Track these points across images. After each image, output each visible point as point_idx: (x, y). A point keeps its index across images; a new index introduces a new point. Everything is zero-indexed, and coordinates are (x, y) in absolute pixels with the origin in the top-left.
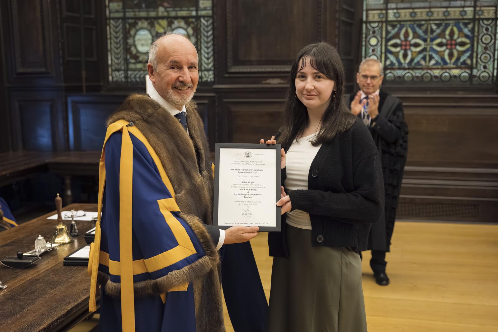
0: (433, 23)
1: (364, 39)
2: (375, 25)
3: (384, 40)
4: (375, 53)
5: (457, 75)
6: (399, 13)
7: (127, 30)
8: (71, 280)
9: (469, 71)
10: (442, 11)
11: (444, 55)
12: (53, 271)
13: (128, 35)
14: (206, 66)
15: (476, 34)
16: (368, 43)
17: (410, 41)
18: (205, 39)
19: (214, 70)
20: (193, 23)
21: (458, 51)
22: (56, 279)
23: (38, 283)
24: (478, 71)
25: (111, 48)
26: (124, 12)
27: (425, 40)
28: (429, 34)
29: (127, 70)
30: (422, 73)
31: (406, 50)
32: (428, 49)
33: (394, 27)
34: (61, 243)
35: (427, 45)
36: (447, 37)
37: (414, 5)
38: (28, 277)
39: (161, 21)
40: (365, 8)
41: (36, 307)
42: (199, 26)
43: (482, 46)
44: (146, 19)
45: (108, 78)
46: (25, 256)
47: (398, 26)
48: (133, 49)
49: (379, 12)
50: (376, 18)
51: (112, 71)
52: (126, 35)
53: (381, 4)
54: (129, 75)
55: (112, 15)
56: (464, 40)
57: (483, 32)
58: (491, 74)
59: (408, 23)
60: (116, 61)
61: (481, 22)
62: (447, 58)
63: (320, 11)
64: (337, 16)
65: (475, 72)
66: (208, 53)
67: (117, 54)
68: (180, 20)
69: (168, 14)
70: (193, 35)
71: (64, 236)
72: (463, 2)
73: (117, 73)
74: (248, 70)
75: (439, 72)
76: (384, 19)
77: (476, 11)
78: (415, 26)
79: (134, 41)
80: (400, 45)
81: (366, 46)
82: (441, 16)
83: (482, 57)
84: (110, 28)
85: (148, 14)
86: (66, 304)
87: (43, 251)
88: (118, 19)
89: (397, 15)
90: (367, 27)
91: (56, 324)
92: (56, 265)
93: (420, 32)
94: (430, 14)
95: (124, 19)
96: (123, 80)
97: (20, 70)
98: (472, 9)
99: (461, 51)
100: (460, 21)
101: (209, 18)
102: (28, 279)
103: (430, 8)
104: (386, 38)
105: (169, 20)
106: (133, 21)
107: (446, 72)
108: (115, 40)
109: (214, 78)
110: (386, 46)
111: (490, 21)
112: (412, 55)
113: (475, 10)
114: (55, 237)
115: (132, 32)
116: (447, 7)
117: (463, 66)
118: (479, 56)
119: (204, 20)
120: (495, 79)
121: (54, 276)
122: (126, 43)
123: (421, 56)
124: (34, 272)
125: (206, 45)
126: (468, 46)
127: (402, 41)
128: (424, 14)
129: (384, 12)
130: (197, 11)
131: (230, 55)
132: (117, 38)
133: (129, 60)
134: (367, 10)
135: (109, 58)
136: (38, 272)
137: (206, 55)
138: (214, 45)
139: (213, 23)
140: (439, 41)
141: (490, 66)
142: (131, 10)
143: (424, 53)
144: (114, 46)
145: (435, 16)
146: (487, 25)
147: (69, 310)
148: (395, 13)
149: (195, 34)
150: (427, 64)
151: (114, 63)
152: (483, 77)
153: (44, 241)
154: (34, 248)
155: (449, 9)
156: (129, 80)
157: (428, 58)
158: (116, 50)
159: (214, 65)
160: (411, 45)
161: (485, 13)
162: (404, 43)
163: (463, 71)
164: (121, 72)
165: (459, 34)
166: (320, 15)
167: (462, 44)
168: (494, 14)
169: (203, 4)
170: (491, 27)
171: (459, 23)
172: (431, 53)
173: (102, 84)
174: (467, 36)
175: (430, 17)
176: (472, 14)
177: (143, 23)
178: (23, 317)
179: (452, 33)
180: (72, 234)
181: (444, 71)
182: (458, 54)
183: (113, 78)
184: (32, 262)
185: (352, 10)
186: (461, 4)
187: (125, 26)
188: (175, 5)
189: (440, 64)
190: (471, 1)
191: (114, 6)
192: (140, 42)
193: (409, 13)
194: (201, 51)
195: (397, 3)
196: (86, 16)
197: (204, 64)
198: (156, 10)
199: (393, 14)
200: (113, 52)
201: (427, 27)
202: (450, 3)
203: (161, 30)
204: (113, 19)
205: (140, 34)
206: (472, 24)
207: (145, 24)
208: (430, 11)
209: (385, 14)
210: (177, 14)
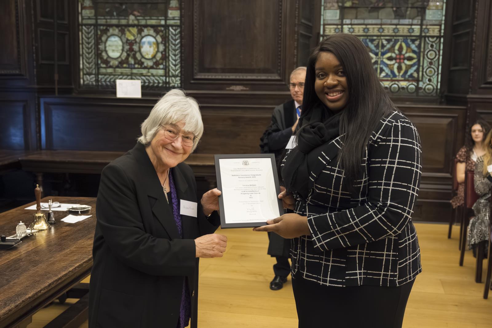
0: (384, 39)
5: (405, 87)
6: (353, 28)
7: (98, 36)
8: (51, 260)
9: (416, 84)
10: (392, 28)
11: (393, 68)
12: (34, 253)
13: (100, 41)
14: (173, 72)
15: (422, 50)
18: (173, 46)
19: (181, 77)
20: (162, 31)
21: (406, 64)
22: (37, 258)
23: (21, 262)
24: (424, 83)
25: (83, 53)
26: (96, 19)
27: (376, 54)
28: (380, 48)
29: (98, 74)
32: (379, 62)
34: (40, 229)
36: (397, 52)
37: (367, 21)
38: (12, 257)
39: (131, 29)
40: (322, 23)
41: (21, 280)
42: (167, 35)
43: (428, 61)
44: (117, 26)
45: (80, 81)
46: (8, 239)
48: (104, 54)
49: (335, 27)
50: (332, 32)
51: (84, 74)
52: (98, 41)
53: (337, 20)
54: (100, 79)
55: (85, 22)
56: (411, 55)
57: (428, 48)
58: (435, 87)
59: (362, 38)
60: (88, 65)
61: (427, 39)
62: (396, 70)
63: (281, 25)
64: (296, 29)
65: (421, 84)
66: (175, 60)
67: (89, 59)
68: (149, 28)
69: (139, 22)
70: (162, 43)
71: (43, 223)
72: (411, 20)
73: (88, 76)
74: (213, 77)
75: (389, 84)
77: (423, 29)
78: (368, 40)
79: (105, 47)
82: (391, 33)
83: (428, 71)
84: (82, 33)
85: (119, 22)
86: (48, 278)
87: (23, 235)
88: (91, 25)
89: (352, 30)
91: (39, 294)
92: (36, 248)
93: (372, 46)
94: (381, 30)
95: (96, 25)
96: (94, 83)
98: (419, 27)
99: (409, 65)
100: (408, 38)
101: (176, 28)
102: (12, 258)
103: (381, 24)
105: (139, 28)
106: (105, 28)
107: (395, 84)
108: (87, 45)
109: (181, 83)
111: (435, 39)
113: (421, 28)
114: (34, 224)
115: (104, 39)
116: (396, 25)
117: (410, 79)
118: (425, 70)
119: (172, 29)
120: (438, 91)
121: (35, 257)
122: (98, 49)
124: (17, 253)
125: (174, 52)
126: (415, 61)
128: (376, 30)
129: (340, 27)
130: (166, 20)
131: (196, 62)
132: (88, 43)
133: (100, 64)
134: (324, 25)
135: (81, 62)
136: (20, 253)
137: (174, 62)
138: (181, 52)
139: (180, 32)
140: (389, 55)
141: (434, 79)
142: (102, 18)
143: (376, 66)
144: (85, 50)
145: (386, 33)
146: (432, 42)
147: (51, 283)
148: (349, 28)
149: (163, 42)
151: (85, 67)
152: (428, 89)
153: (25, 226)
154: (15, 233)
155: (398, 27)
156: (100, 84)
157: (379, 71)
158: (87, 55)
159: (181, 72)
161: (430, 31)
163: (411, 83)
164: (93, 76)
165: (407, 50)
166: (281, 28)
167: (410, 59)
168: (438, 32)
169: (171, 14)
170: (436, 44)
171: (407, 39)
172: (381, 66)
173: (73, 86)
174: (414, 52)
175: (381, 33)
176: (419, 31)
177: (114, 30)
178: (10, 288)
179: (401, 49)
180: (49, 222)
181: (393, 83)
182: (406, 68)
183: (84, 81)
184: (14, 244)
185: (310, 24)
186: (409, 22)
187: (97, 33)
188: (146, 14)
189: (389, 76)
190: (418, 19)
191: (87, 13)
192: (110, 48)
193: (362, 29)
194: (168, 58)
195: (351, 20)
196: (59, 22)
197: (171, 70)
198: (127, 18)
199: (348, 29)
200: (85, 57)
201: (379, 42)
202: (399, 21)
203: (131, 38)
204: (85, 25)
205: (110, 41)
206: (419, 40)
207: (116, 31)
208: (381, 28)
209: (340, 29)
210: (146, 22)
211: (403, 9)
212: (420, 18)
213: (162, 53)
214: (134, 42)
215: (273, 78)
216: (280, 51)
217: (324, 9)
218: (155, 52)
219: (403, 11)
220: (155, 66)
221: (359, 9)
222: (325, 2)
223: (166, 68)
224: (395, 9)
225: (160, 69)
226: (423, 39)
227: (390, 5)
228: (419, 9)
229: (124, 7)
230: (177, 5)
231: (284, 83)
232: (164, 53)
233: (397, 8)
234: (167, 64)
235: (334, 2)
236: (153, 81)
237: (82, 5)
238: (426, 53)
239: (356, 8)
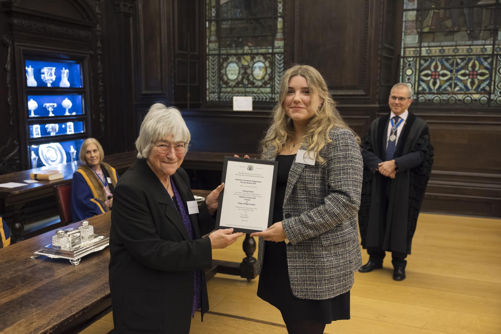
0: (458, 58)
1: (401, 70)
2: (411, 59)
3: (417, 71)
4: (410, 81)
5: (477, 99)
6: (430, 50)
7: (221, 63)
9: (488, 96)
10: (466, 48)
11: (467, 83)
13: (222, 67)
15: (494, 66)
16: (404, 73)
17: (439, 72)
18: (278, 70)
20: (269, 58)
21: (478, 80)
24: (495, 96)
25: (209, 77)
26: (220, 50)
27: (451, 71)
28: (455, 66)
29: (220, 92)
30: (448, 98)
31: (435, 79)
32: (454, 78)
33: (426, 61)
35: (453, 75)
36: (470, 69)
37: (443, 44)
39: (246, 57)
40: (403, 46)
42: (274, 60)
43: (499, 76)
44: (235, 55)
45: (206, 99)
47: (430, 60)
48: (225, 77)
49: (414, 49)
50: (412, 54)
51: (209, 93)
52: (220, 67)
53: (416, 43)
54: (221, 96)
55: (211, 53)
56: (484, 71)
59: (438, 58)
60: (212, 86)
61: (499, 57)
62: (469, 85)
63: (366, 49)
64: (380, 52)
65: (492, 97)
67: (213, 81)
68: (260, 56)
69: (252, 51)
70: (269, 67)
72: (484, 41)
73: (212, 94)
75: (463, 96)
76: (418, 55)
77: (495, 49)
78: (443, 60)
79: (226, 72)
80: (431, 75)
81: (403, 75)
82: (465, 52)
83: (499, 85)
84: (209, 61)
85: (237, 52)
88: (215, 55)
89: (429, 51)
90: (404, 61)
93: (447, 65)
94: (456, 51)
96: (217, 100)
97: (144, 92)
98: (491, 46)
99: (481, 80)
100: (481, 56)
101: (281, 55)
103: (456, 46)
104: (419, 69)
105: (252, 56)
106: (226, 57)
107: (468, 96)
108: (212, 70)
110: (419, 76)
112: (440, 83)
113: (494, 48)
115: (225, 65)
116: (470, 46)
117: (482, 92)
118: (496, 84)
119: (278, 55)
122: (220, 73)
123: (448, 83)
125: (279, 74)
126: (487, 76)
127: (432, 72)
128: (451, 51)
129: (418, 49)
130: (273, 49)
132: (213, 69)
133: (221, 85)
134: (405, 48)
135: (208, 83)
139: (284, 58)
140: (463, 72)
142: (224, 49)
143: (451, 81)
144: (211, 75)
145: (460, 52)
148: (427, 50)
149: (271, 66)
150: (453, 90)
151: (210, 87)
155: (472, 47)
156: (221, 100)
157: (453, 86)
158: (212, 78)
160: (439, 75)
162: (434, 73)
163: (483, 95)
164: (216, 94)
165: (480, 67)
166: (366, 52)
167: (482, 74)
169: (277, 44)
171: (480, 58)
172: (456, 81)
173: (201, 102)
174: (486, 68)
175: (456, 53)
176: (492, 51)
177: (233, 58)
179: (474, 66)
181: (467, 95)
182: (479, 82)
183: (209, 98)
185: (392, 48)
186: (482, 42)
187: (220, 60)
188: (257, 45)
189: (463, 90)
190: (491, 40)
191: (213, 46)
192: (230, 72)
193: (438, 50)
194: (274, 78)
195: (429, 43)
196: (192, 53)
197: (276, 89)
198: (243, 48)
199: (425, 51)
200: (210, 80)
201: (453, 61)
202: (473, 42)
203: (246, 64)
204: (211, 55)
205: (230, 67)
206: (491, 58)
207: (234, 59)
208: (456, 49)
209: (419, 51)
210: (258, 51)
211: (477, 32)
212: (492, 39)
213: (269, 75)
214: (247, 67)
215: (359, 93)
216: (365, 71)
217: (405, 35)
218: (264, 74)
219: (477, 34)
220: (263, 86)
221: (436, 34)
222: (405, 29)
223: (273, 87)
224: (469, 32)
225: (267, 87)
226: (495, 57)
227: (465, 29)
228: (492, 31)
229: (241, 40)
230: (282, 37)
231: (368, 97)
232: (271, 75)
233: (471, 31)
234: (273, 84)
235: (414, 29)
236: (262, 97)
237: (209, 39)
238: (498, 69)
239: (433, 33)
